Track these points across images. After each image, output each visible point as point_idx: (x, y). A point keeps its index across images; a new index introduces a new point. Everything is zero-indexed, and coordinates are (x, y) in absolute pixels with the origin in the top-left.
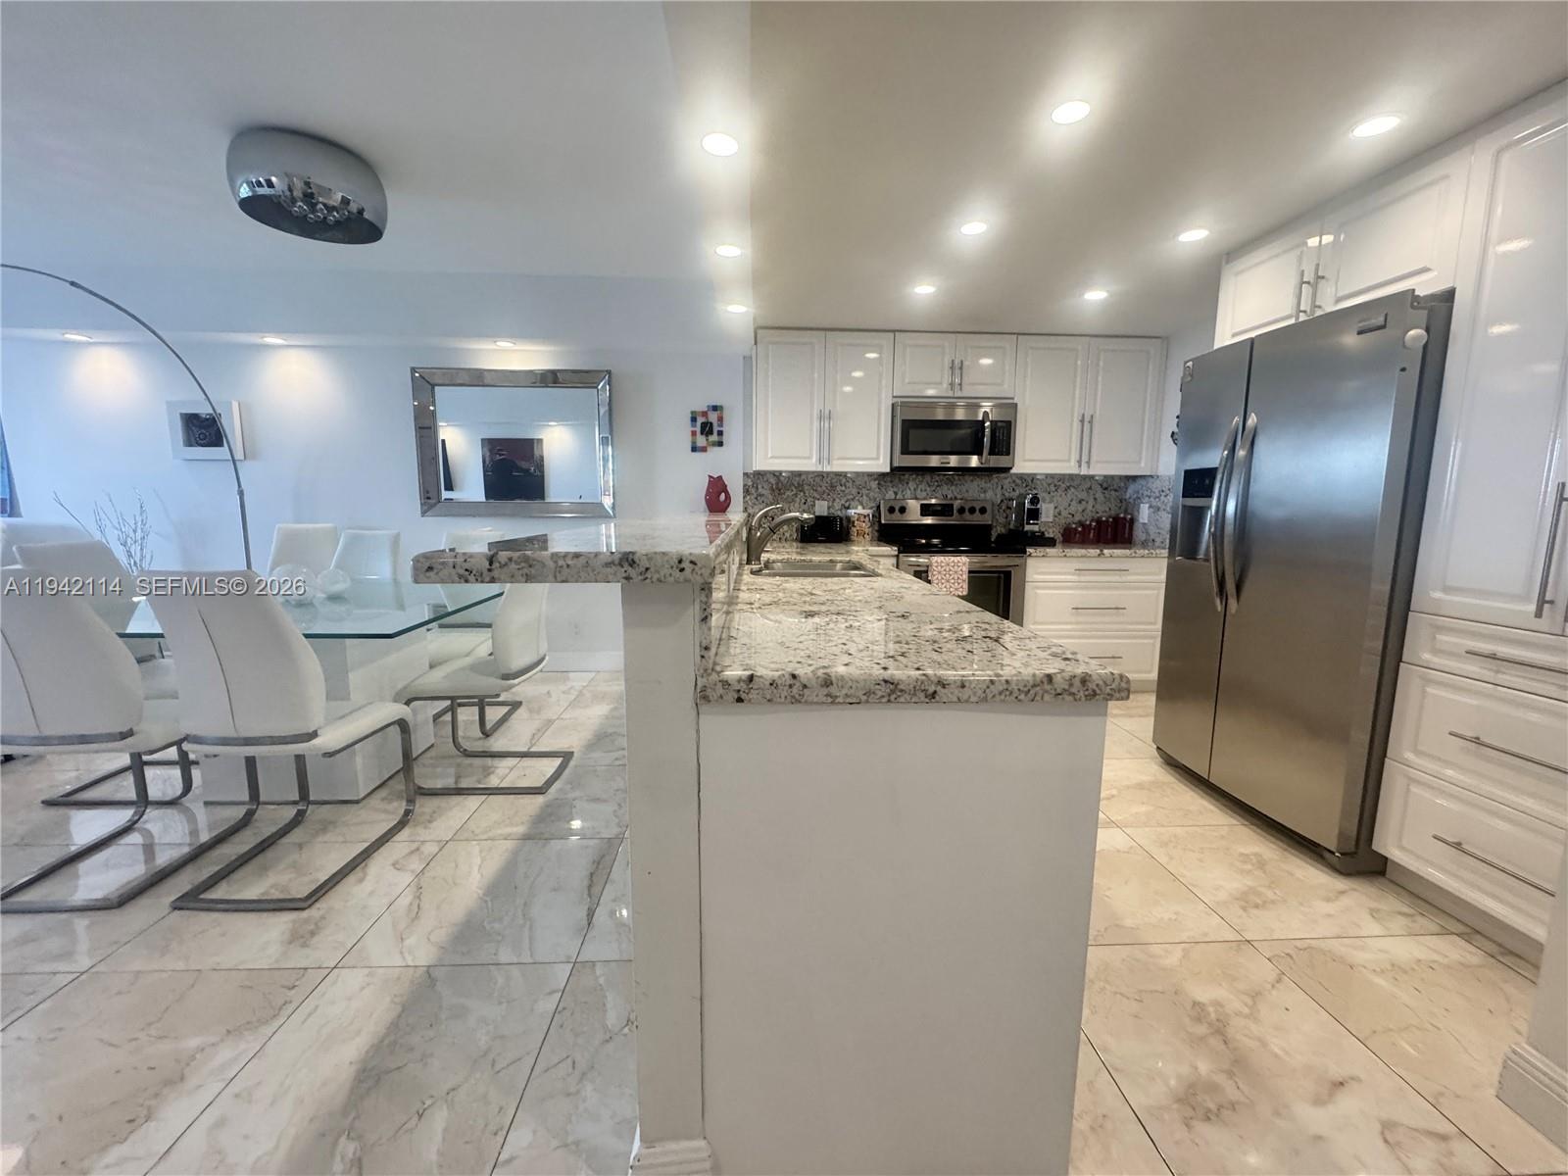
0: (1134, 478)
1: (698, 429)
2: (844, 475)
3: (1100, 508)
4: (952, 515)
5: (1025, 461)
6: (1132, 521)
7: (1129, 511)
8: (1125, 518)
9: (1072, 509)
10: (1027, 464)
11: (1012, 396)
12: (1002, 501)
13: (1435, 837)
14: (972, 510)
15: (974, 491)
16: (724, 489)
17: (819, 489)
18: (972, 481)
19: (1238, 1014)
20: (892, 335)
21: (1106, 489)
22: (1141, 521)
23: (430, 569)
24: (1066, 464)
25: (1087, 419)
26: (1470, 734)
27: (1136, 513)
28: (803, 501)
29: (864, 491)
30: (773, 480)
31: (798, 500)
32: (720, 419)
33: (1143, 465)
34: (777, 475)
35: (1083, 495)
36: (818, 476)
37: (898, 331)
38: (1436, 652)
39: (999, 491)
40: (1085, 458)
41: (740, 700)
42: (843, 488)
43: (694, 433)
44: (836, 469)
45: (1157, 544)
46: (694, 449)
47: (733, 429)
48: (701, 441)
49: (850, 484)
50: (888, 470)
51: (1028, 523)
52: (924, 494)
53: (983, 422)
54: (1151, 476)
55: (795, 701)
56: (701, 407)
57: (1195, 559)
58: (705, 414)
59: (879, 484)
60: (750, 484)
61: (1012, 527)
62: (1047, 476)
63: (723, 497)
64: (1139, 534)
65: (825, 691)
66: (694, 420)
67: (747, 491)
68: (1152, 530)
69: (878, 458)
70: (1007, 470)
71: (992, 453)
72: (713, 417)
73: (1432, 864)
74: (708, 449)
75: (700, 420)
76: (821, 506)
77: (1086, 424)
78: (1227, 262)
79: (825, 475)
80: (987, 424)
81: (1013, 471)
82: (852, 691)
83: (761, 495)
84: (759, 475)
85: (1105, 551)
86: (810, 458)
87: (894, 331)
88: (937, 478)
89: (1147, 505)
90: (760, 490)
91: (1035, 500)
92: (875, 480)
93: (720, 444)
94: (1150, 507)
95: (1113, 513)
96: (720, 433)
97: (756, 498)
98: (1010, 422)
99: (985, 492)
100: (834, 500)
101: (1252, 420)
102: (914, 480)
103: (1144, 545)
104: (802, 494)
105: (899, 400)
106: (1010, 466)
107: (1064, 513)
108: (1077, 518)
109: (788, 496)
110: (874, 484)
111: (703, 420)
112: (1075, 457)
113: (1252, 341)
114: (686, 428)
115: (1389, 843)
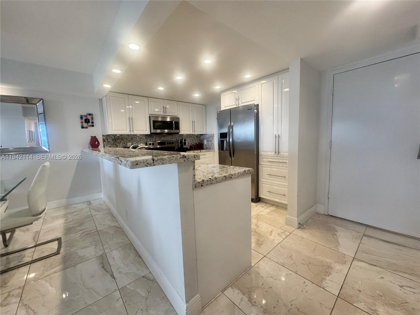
0: (202, 135)
1: (84, 121)
2: (136, 135)
3: (196, 141)
4: (166, 145)
5: (183, 131)
6: (203, 144)
7: (202, 142)
8: (202, 143)
9: (191, 142)
10: (182, 132)
11: (177, 116)
12: (176, 141)
13: (267, 192)
14: (170, 143)
15: (169, 138)
16: (97, 140)
17: (128, 139)
18: (169, 136)
19: (256, 228)
20: (147, 98)
21: (197, 137)
22: (205, 144)
23: (137, 164)
24: (189, 132)
25: (193, 122)
26: (269, 174)
27: (203, 142)
28: (123, 143)
29: (142, 139)
30: (113, 137)
31: (122, 143)
32: (92, 118)
33: (204, 132)
34: (115, 135)
35: (193, 139)
36: (128, 135)
37: (149, 97)
38: (263, 162)
39: (175, 138)
40: (194, 131)
41: (202, 186)
42: (135, 139)
43: (82, 122)
44: (135, 133)
45: (209, 148)
46: (83, 127)
47: (97, 121)
48: (85, 125)
49: (137, 138)
50: (149, 133)
51: (184, 146)
52: (158, 140)
53: (172, 122)
54: (206, 134)
55: (211, 184)
56: (84, 113)
57: (223, 150)
58: (86, 116)
59: (146, 137)
60: (105, 138)
61: (180, 147)
62: (186, 134)
63: (96, 143)
64: (205, 147)
65: (216, 180)
66: (82, 118)
67: (104, 141)
68: (208, 146)
69: (146, 131)
70: (178, 133)
71: (175, 129)
72: (89, 117)
73: (267, 196)
74: (88, 127)
75: (84, 118)
76: (129, 144)
77: (193, 123)
78: (222, 93)
79: (129, 135)
80: (174, 122)
81: (179, 134)
82: (220, 180)
83: (109, 142)
84: (108, 136)
85: (201, 151)
86: (127, 130)
87: (148, 97)
88: (161, 135)
89: (206, 140)
90: (109, 140)
91: (185, 140)
92: (144, 136)
93: (93, 126)
94: (206, 141)
95: (199, 142)
96: (93, 123)
97: (108, 143)
98: (178, 122)
99: (172, 139)
100: (133, 142)
101: (232, 124)
102: (155, 136)
103: (206, 149)
104: (123, 141)
105: (151, 115)
106: (179, 132)
107: (190, 143)
108: (192, 144)
109: (118, 142)
110: (144, 137)
111: (86, 118)
112: (192, 130)
113: (230, 109)
114: (79, 121)
115: (262, 195)
